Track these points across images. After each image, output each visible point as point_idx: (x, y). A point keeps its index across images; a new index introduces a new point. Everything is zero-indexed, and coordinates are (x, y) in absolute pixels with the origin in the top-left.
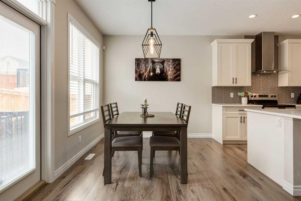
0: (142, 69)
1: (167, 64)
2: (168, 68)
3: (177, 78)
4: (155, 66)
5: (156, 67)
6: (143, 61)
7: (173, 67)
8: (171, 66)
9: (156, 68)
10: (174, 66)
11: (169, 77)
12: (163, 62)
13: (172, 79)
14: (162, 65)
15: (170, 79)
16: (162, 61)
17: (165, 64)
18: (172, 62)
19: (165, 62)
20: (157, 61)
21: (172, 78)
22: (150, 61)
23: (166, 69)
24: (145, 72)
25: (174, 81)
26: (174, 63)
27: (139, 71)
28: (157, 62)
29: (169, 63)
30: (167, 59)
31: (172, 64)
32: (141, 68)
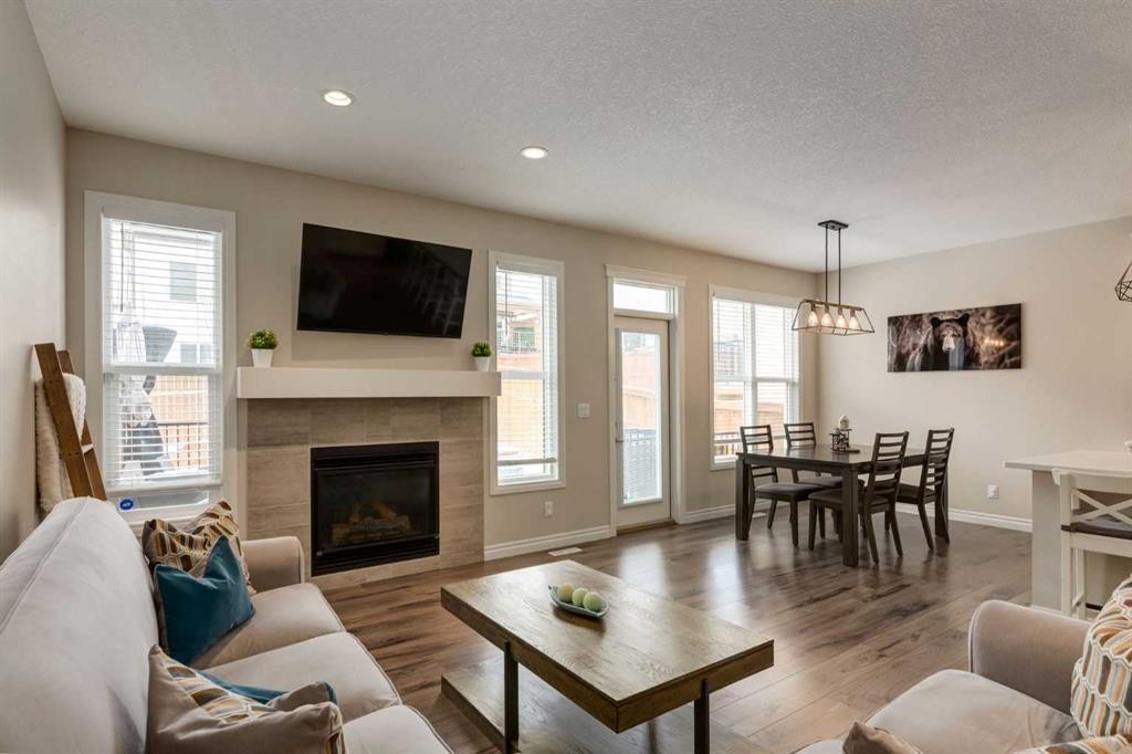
0: (904, 343)
1: (977, 323)
2: (978, 334)
3: (1011, 358)
4: (940, 332)
5: (945, 333)
6: (906, 322)
7: (996, 329)
8: (989, 328)
9: (944, 336)
10: (998, 327)
11: (983, 359)
12: (962, 319)
13: (993, 363)
14: (960, 329)
15: (987, 365)
16: (960, 316)
17: (971, 324)
18: (993, 317)
19: (971, 319)
20: (945, 318)
21: (992, 360)
22: (926, 320)
23: (974, 335)
24: (914, 349)
25: (998, 367)
26: (999, 318)
27: (898, 347)
28: (947, 321)
29: (983, 321)
30: (977, 309)
31: (992, 321)
32: (903, 339)
